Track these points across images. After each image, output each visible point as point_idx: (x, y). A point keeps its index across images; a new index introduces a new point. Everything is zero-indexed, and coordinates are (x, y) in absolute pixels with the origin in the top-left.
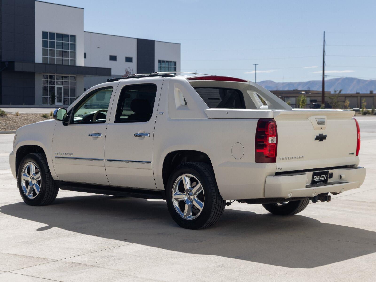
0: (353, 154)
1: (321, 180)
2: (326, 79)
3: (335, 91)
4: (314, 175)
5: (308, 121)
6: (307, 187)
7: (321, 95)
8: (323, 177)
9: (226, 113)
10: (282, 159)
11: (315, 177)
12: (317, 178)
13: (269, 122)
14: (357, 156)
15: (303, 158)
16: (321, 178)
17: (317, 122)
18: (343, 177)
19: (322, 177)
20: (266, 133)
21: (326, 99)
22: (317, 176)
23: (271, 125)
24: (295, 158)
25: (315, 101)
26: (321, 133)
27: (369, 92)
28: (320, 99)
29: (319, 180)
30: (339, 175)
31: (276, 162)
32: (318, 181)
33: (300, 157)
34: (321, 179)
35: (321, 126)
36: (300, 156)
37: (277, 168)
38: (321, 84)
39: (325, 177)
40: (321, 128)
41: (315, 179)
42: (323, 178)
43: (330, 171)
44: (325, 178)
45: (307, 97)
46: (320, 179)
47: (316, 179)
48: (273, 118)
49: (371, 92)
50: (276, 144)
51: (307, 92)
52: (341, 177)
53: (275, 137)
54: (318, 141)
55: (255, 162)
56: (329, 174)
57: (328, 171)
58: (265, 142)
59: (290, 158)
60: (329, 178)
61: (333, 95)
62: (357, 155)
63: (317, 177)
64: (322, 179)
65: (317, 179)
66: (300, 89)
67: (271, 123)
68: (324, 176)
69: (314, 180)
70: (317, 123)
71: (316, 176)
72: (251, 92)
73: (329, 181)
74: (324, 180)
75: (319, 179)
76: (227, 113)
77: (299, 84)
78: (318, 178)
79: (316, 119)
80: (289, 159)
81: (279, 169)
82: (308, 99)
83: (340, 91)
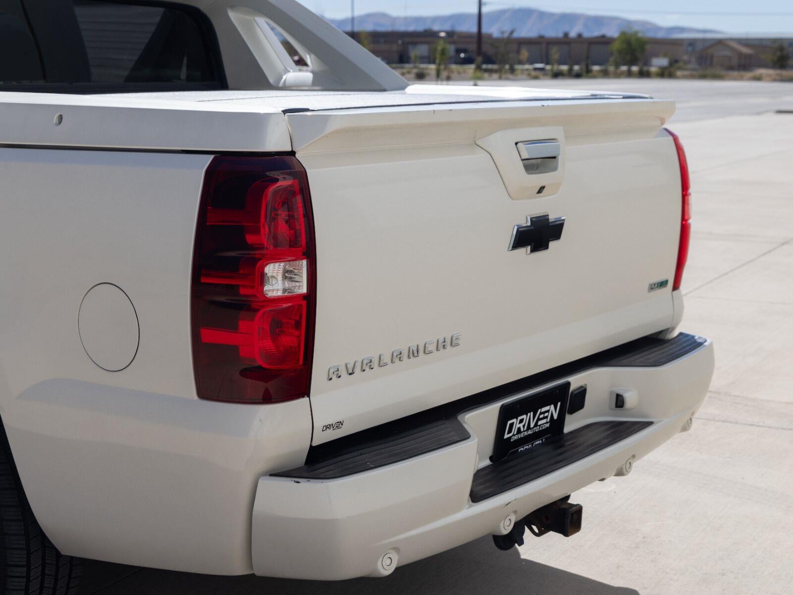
0: (663, 284)
1: (537, 429)
2: (485, 10)
3: (503, 33)
4: (507, 414)
5: (480, 157)
6: (476, 497)
7: (475, 40)
8: (546, 414)
9: (55, 119)
10: (343, 373)
11: (512, 425)
12: (518, 426)
13: (268, 173)
14: (676, 292)
15: (457, 345)
16: (539, 419)
17: (522, 160)
18: (631, 399)
19: (541, 413)
20: (250, 239)
21: (486, 48)
22: (520, 418)
23: (276, 192)
24: (413, 353)
25: (465, 51)
26: (538, 212)
27: (560, 35)
28: (473, 47)
29: (530, 432)
30: (611, 393)
31: (309, 396)
32: (525, 437)
33: (440, 346)
34: (536, 425)
35: (538, 179)
36: (441, 340)
37: (319, 425)
38: (476, 20)
39: (552, 410)
40: (541, 189)
41: (509, 432)
42: (547, 417)
43: (575, 381)
44: (555, 417)
45: (450, 43)
46: (532, 425)
47: (515, 430)
48: (292, 153)
49: (566, 35)
50: (311, 297)
51: (450, 34)
52: (619, 402)
53: (304, 262)
54: (523, 252)
55: (195, 397)
56: (572, 392)
57: (568, 384)
58: (242, 291)
59: (387, 359)
60: (572, 412)
61: (498, 40)
62: (676, 286)
63: (521, 421)
64: (540, 423)
65: (519, 430)
66: (436, 28)
67: (277, 180)
68: (548, 411)
69: (506, 436)
70: (521, 164)
71: (514, 420)
72: (248, 17)
73: (572, 424)
74: (548, 425)
75: (529, 428)
76: (61, 118)
77: (435, 19)
78: (524, 426)
79: (519, 145)
80: (386, 364)
81: (327, 427)
82: (451, 49)
83: (512, 33)
